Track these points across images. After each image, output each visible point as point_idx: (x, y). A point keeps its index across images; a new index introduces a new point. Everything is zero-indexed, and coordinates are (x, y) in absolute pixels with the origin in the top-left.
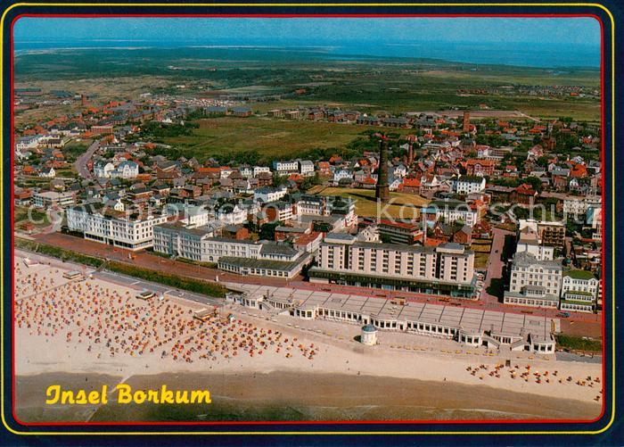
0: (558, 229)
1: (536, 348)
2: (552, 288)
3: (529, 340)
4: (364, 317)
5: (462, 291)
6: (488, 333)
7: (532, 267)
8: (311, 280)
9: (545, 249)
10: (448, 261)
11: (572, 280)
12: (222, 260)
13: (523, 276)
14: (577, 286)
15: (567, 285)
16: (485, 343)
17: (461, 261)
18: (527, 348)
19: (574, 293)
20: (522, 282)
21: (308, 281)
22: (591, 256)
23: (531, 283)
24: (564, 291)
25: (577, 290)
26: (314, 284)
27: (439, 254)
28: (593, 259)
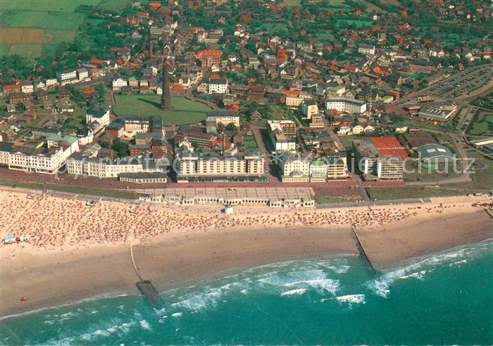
0: (292, 125)
1: (306, 204)
2: (305, 171)
3: (302, 201)
4: (220, 200)
5: (261, 178)
6: (283, 200)
8: (179, 182)
9: (291, 144)
10: (252, 163)
12: (120, 175)
13: (290, 167)
16: (283, 206)
17: (259, 163)
18: (302, 205)
20: (290, 170)
21: (176, 182)
22: (314, 143)
23: (294, 170)
26: (180, 184)
27: (247, 161)
28: (315, 145)
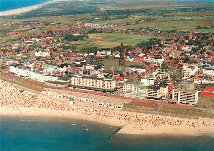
0: (166, 75)
1: (117, 107)
2: (135, 91)
7: (129, 84)
10: (106, 82)
11: (140, 89)
13: (127, 87)
14: (142, 91)
15: (139, 90)
18: (114, 107)
19: (141, 93)
20: (127, 89)
23: (129, 90)
24: (138, 92)
25: (142, 92)
